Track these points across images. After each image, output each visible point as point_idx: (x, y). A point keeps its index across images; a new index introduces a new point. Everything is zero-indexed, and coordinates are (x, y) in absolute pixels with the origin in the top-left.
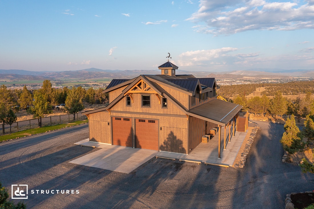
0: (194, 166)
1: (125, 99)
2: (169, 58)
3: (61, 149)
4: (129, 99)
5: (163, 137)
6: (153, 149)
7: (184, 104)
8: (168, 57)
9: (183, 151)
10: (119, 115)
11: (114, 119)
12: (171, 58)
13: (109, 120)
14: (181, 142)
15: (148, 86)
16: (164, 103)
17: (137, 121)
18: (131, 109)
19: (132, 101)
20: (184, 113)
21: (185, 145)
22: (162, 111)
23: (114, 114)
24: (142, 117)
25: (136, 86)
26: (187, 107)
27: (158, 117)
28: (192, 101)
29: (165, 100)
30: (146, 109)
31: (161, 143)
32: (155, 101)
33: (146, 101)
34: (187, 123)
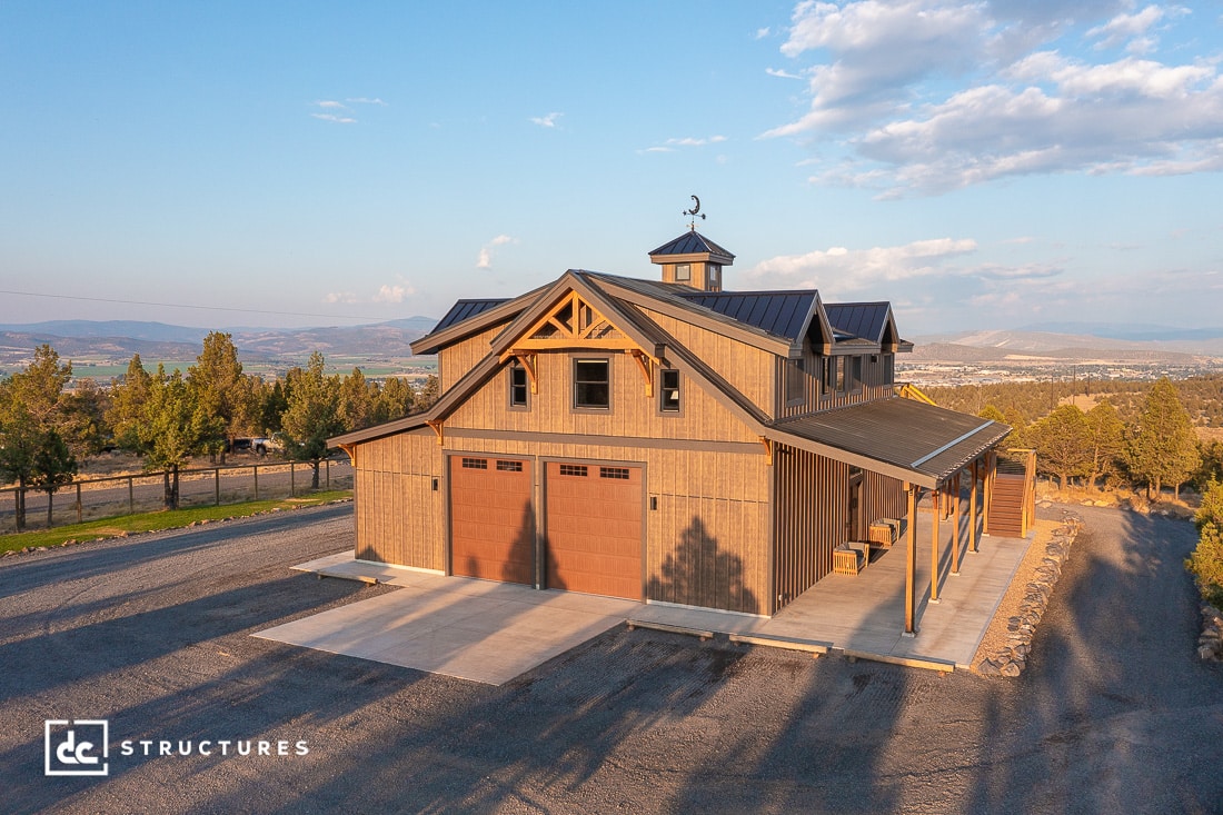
0: (793, 667)
1: (504, 377)
2: (697, 218)
3: (233, 586)
4: (519, 377)
5: (662, 541)
6: (621, 592)
7: (752, 394)
8: (693, 213)
9: (747, 602)
10: (479, 446)
11: (457, 463)
12: (704, 217)
13: (438, 469)
14: (735, 566)
15: (602, 317)
16: (671, 393)
17: (554, 470)
18: (526, 420)
19: (531, 387)
20: (751, 432)
21: (757, 578)
22: (657, 425)
23: (459, 444)
24: (573, 452)
25: (550, 318)
26: (767, 408)
27: (643, 454)
28: (790, 383)
29: (671, 380)
30: (591, 420)
31: (654, 567)
32: (631, 384)
33: (592, 386)
34: (766, 476)
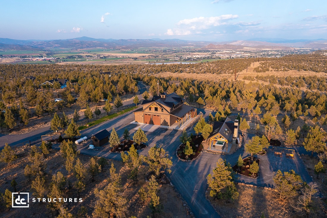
0: (171, 130)
3: (127, 125)
4: (150, 108)
5: (162, 121)
6: (159, 125)
7: (168, 111)
9: (168, 126)
10: (147, 113)
11: (145, 114)
13: (143, 115)
14: (168, 123)
15: (157, 105)
17: (153, 115)
18: (151, 111)
19: (151, 109)
20: (168, 114)
21: (169, 124)
22: (162, 113)
23: (145, 113)
24: (155, 114)
26: (170, 112)
27: (160, 115)
28: (171, 110)
29: (162, 109)
30: (156, 112)
31: (161, 123)
32: (159, 110)
33: (156, 109)
34: (169, 117)
